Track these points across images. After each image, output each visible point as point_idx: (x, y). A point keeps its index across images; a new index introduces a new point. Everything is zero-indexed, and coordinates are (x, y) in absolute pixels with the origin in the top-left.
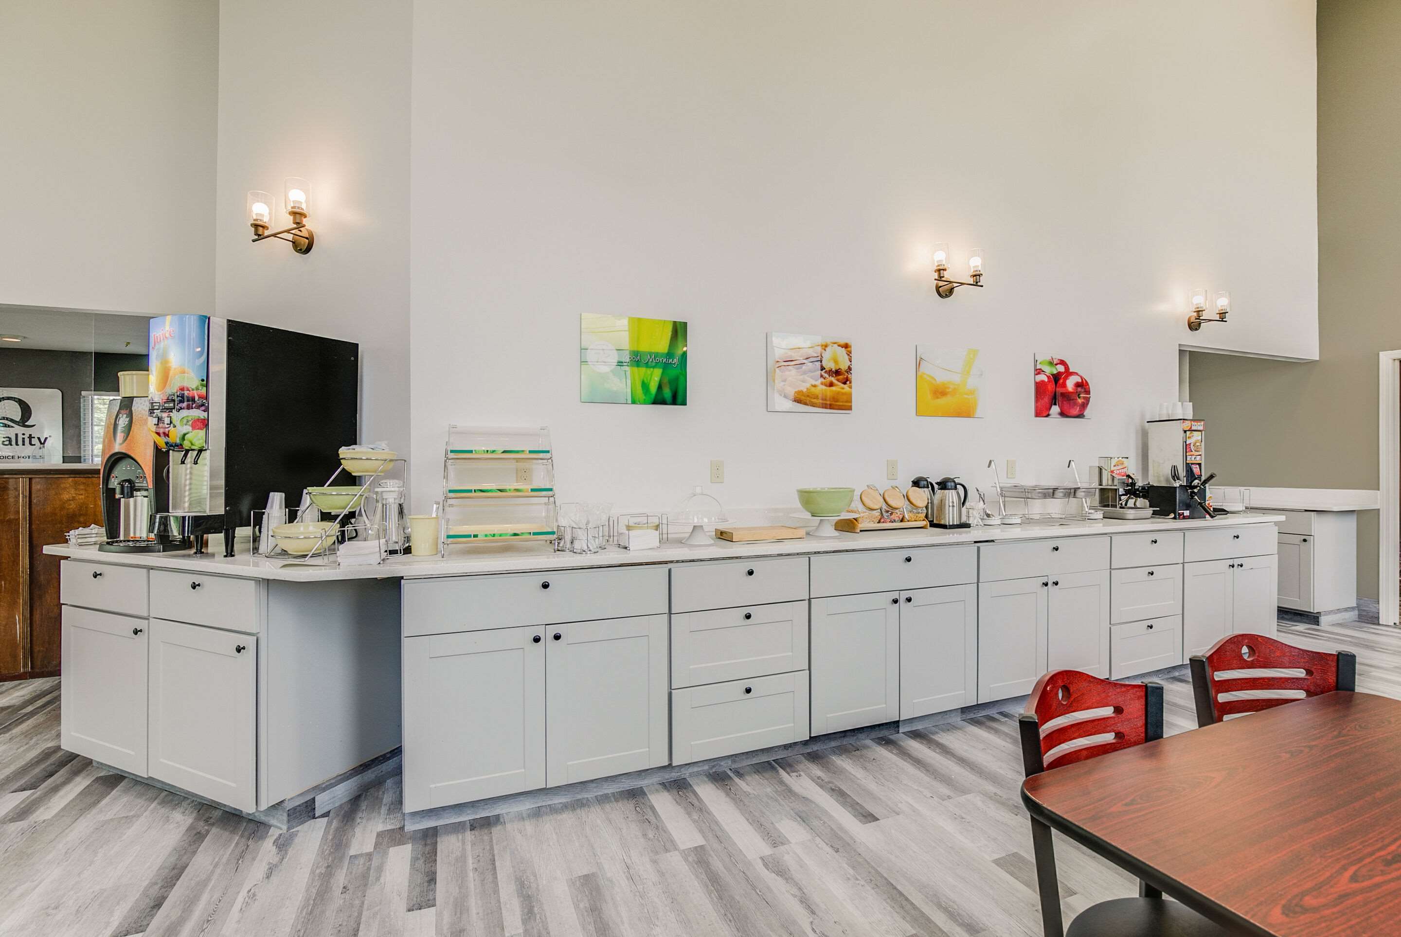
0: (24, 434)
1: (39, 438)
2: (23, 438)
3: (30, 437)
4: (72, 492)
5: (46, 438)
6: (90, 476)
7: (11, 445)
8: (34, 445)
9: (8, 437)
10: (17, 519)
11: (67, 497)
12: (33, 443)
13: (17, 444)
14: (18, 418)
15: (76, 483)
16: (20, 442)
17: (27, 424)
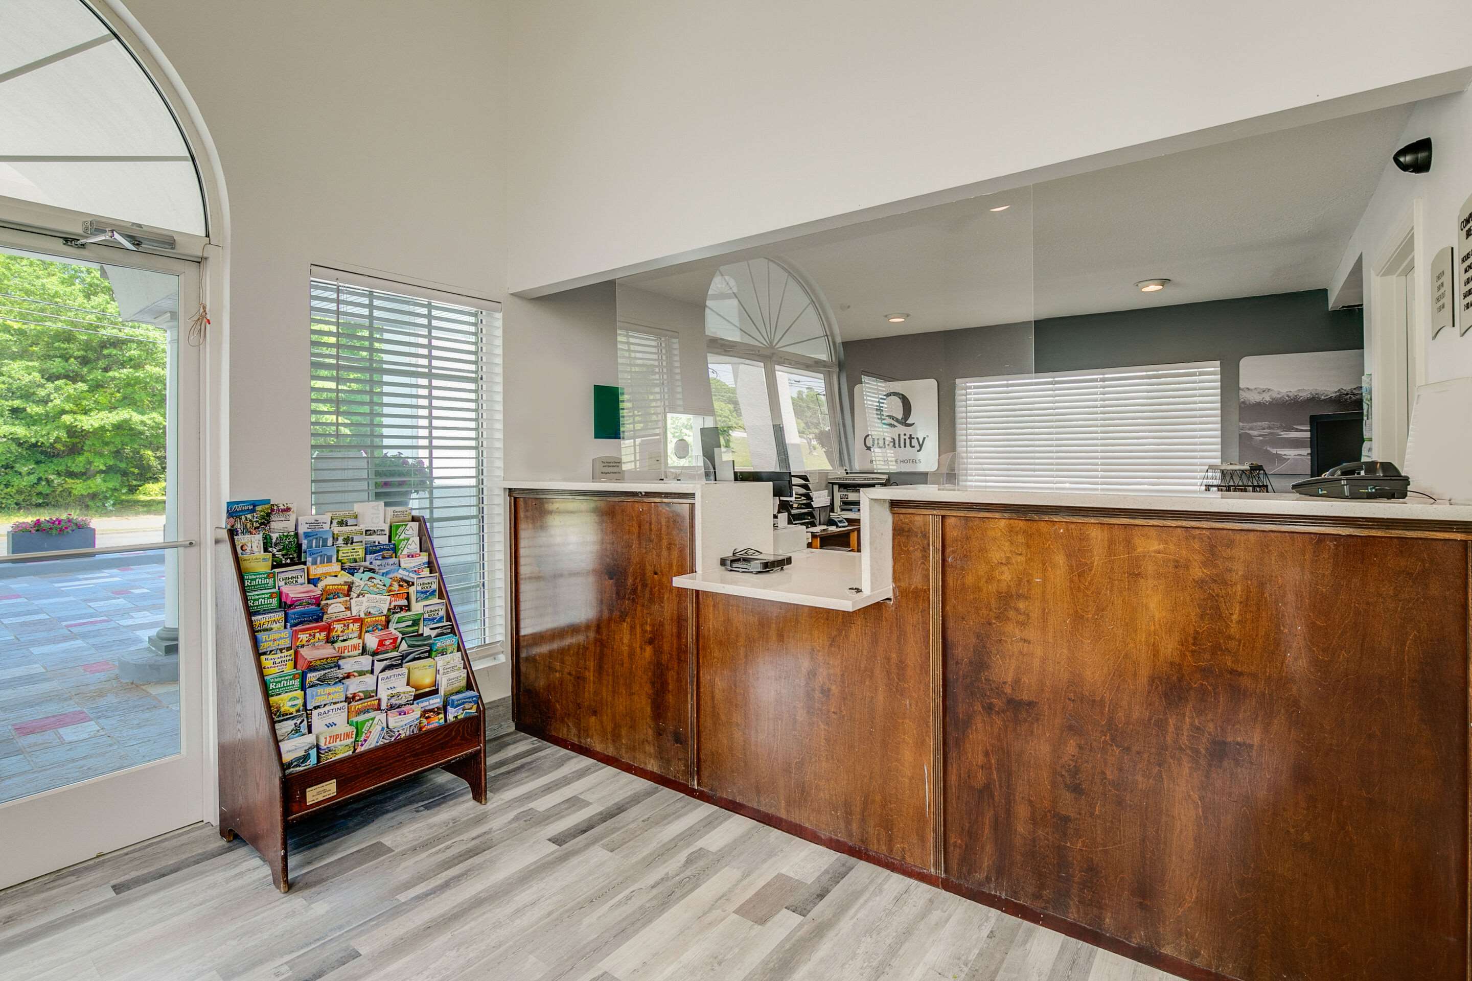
1: (917, 439)
3: (911, 438)
4: (1005, 549)
5: (924, 438)
6: (1036, 518)
8: (914, 447)
9: (892, 439)
10: (925, 591)
11: (998, 556)
14: (900, 417)
15: (1011, 530)
16: (902, 444)
17: (908, 422)
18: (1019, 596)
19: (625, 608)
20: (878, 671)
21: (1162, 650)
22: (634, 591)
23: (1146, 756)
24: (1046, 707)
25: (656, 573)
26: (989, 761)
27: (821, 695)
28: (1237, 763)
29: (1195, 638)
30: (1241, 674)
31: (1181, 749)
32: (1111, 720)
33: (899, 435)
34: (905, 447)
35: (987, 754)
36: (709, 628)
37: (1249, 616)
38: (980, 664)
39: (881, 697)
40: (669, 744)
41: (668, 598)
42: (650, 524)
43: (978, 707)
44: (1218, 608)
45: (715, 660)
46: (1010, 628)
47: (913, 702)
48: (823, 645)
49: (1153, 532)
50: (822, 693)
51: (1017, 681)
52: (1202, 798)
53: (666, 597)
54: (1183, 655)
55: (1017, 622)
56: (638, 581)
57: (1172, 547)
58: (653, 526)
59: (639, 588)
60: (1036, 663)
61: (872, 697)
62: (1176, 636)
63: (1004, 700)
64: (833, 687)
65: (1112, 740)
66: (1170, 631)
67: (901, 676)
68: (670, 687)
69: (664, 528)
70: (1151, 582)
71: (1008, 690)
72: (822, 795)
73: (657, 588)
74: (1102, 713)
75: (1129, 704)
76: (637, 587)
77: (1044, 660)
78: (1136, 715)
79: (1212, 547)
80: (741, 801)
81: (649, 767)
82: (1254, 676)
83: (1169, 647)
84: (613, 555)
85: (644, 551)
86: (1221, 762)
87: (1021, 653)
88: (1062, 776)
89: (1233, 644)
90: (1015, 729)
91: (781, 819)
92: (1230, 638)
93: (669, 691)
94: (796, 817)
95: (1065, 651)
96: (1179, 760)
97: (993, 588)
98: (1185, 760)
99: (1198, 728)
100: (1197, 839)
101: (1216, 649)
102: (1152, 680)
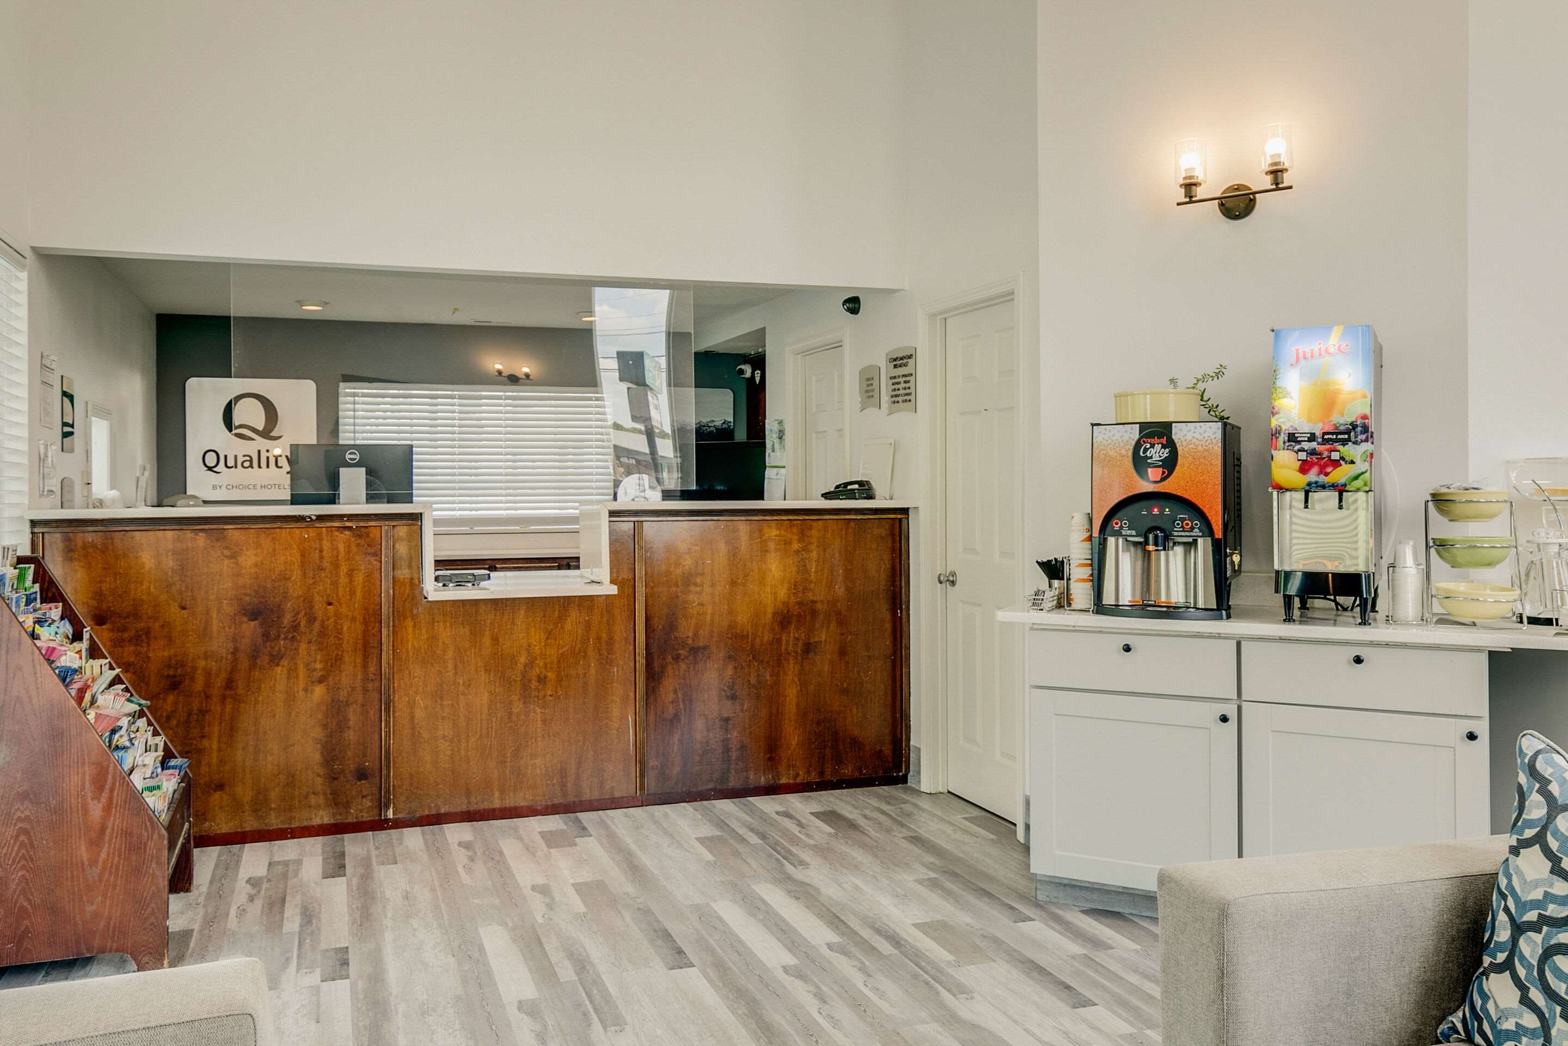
0: (268, 451)
2: (268, 458)
7: (252, 468)
8: (281, 467)
9: (249, 456)
11: (682, 548)
12: (280, 465)
13: (260, 467)
14: (260, 427)
17: (272, 434)
18: (697, 575)
19: (280, 650)
20: (590, 652)
21: (779, 595)
22: (295, 627)
23: (771, 663)
24: (715, 647)
25: (330, 604)
26: (677, 696)
27: (537, 684)
28: (815, 654)
29: (795, 585)
30: (816, 602)
31: (789, 653)
32: (753, 646)
33: (259, 451)
34: (268, 466)
35: (675, 692)
36: (407, 649)
37: (819, 568)
38: (672, 626)
39: (593, 671)
40: (348, 786)
41: (349, 628)
42: (321, 551)
43: (669, 659)
44: (805, 565)
45: (416, 679)
46: (691, 597)
47: (620, 668)
48: (540, 639)
49: (773, 524)
50: (539, 682)
51: (696, 634)
52: (799, 680)
53: (345, 628)
54: (789, 597)
55: (696, 593)
56: (300, 616)
57: (783, 532)
58: (324, 553)
59: (303, 623)
60: (708, 618)
61: (585, 674)
62: (786, 586)
63: (688, 649)
64: (550, 674)
65: (753, 658)
66: (782, 583)
67: (610, 651)
68: (351, 723)
69: (342, 554)
70: (773, 555)
71: (690, 641)
72: (538, 771)
73: (332, 620)
74: (747, 643)
75: (762, 633)
76: (299, 623)
77: (713, 615)
78: (766, 639)
79: (802, 530)
80: (447, 810)
81: (317, 821)
82: (822, 601)
83: (782, 593)
84: (256, 592)
85: (311, 581)
86: (808, 655)
87: (698, 613)
88: (725, 691)
89: (812, 586)
90: (695, 668)
91: (494, 810)
92: (811, 582)
93: (349, 728)
94: (510, 802)
95: (726, 607)
96: (788, 660)
97: (679, 571)
98: (791, 658)
99: (797, 639)
100: (798, 705)
101: (805, 589)
102: (774, 614)
